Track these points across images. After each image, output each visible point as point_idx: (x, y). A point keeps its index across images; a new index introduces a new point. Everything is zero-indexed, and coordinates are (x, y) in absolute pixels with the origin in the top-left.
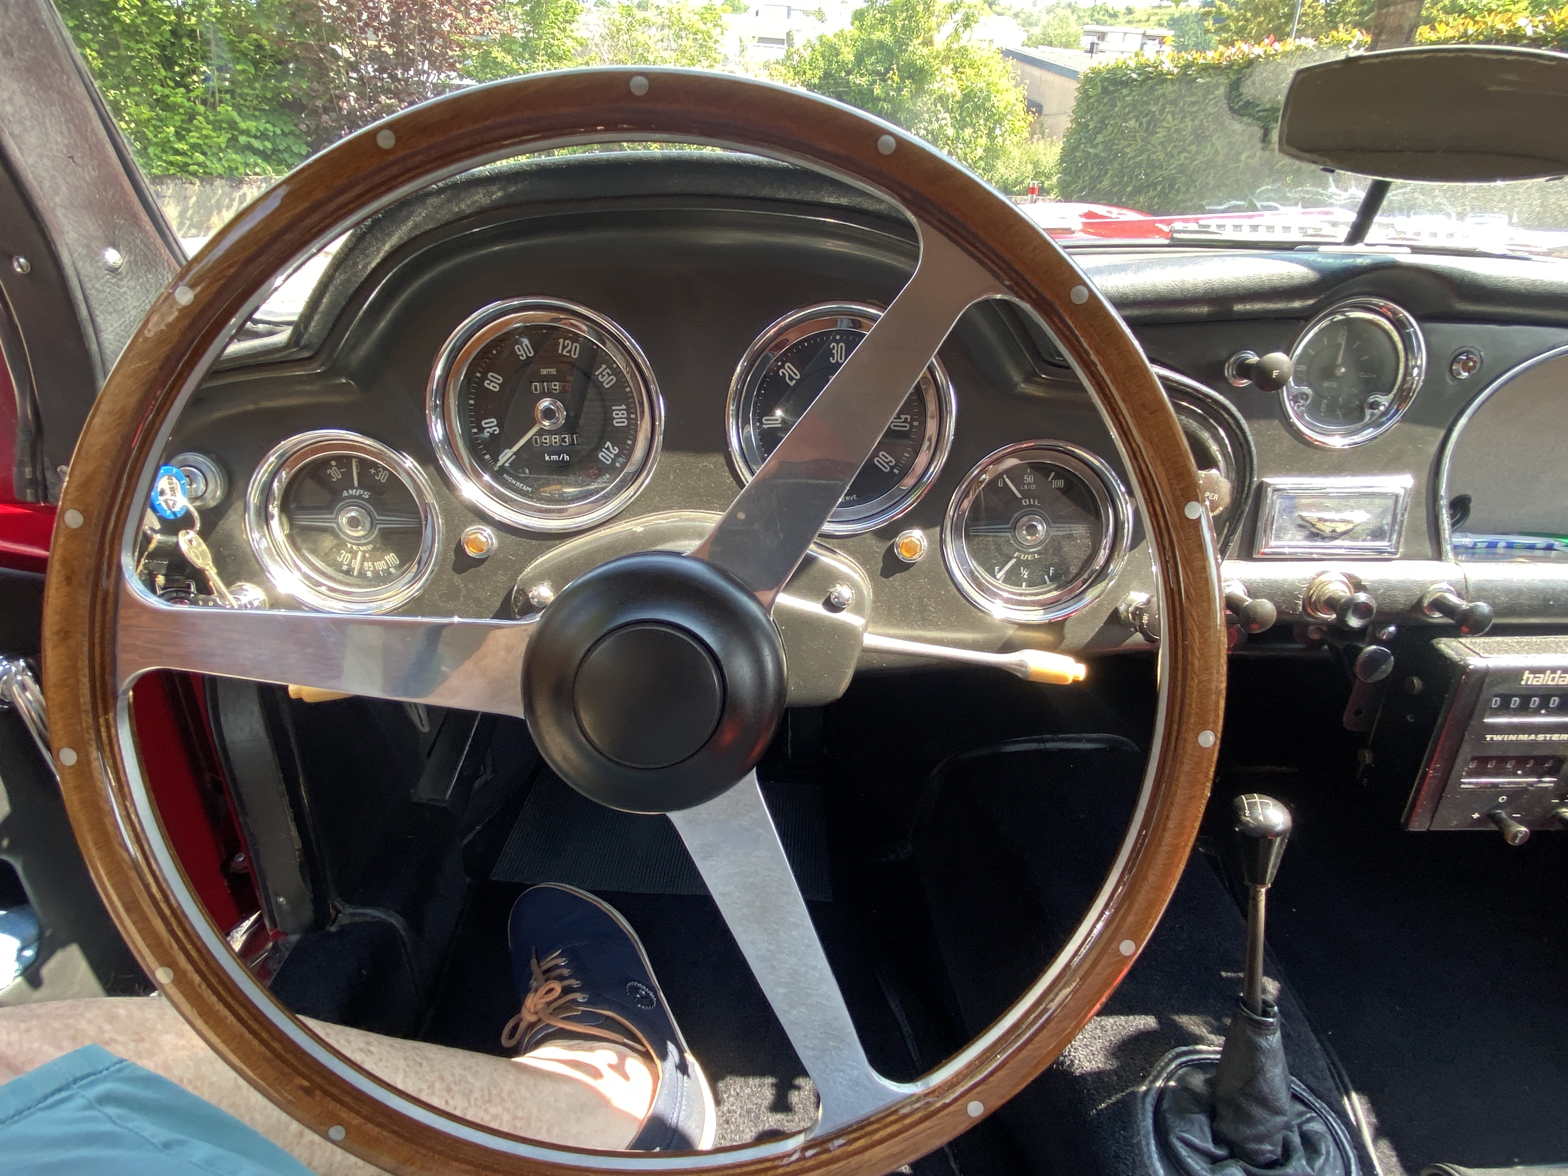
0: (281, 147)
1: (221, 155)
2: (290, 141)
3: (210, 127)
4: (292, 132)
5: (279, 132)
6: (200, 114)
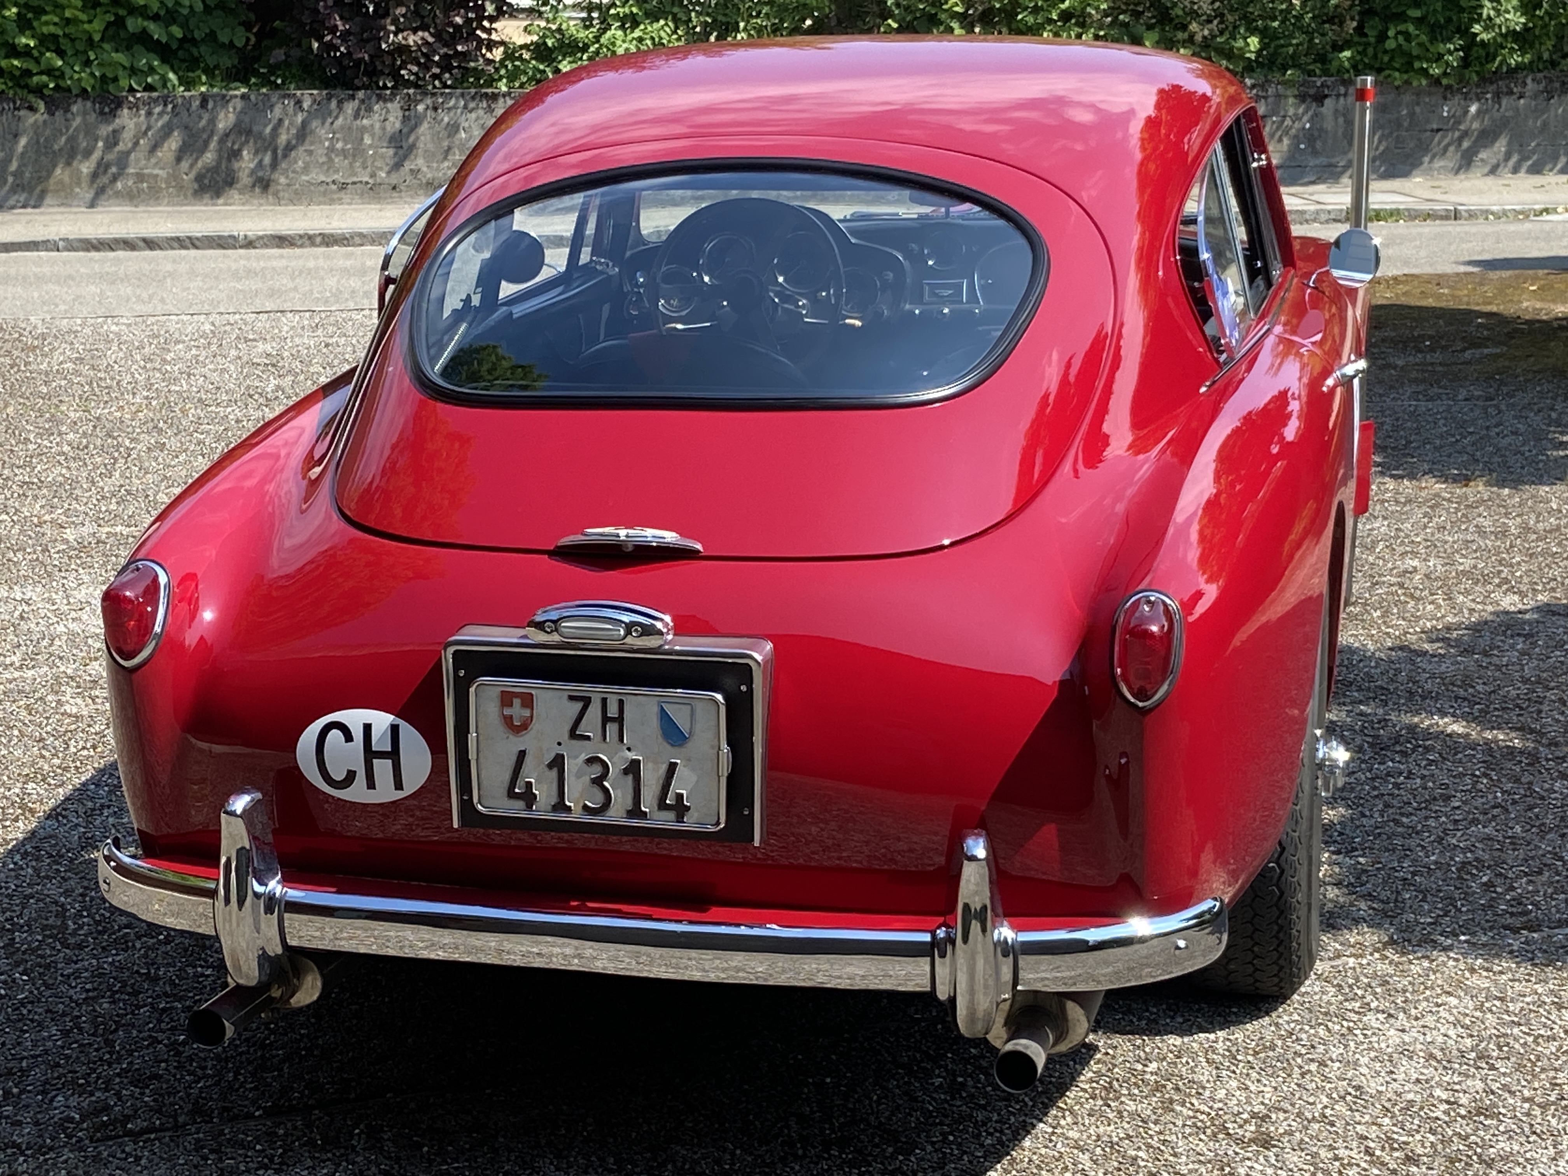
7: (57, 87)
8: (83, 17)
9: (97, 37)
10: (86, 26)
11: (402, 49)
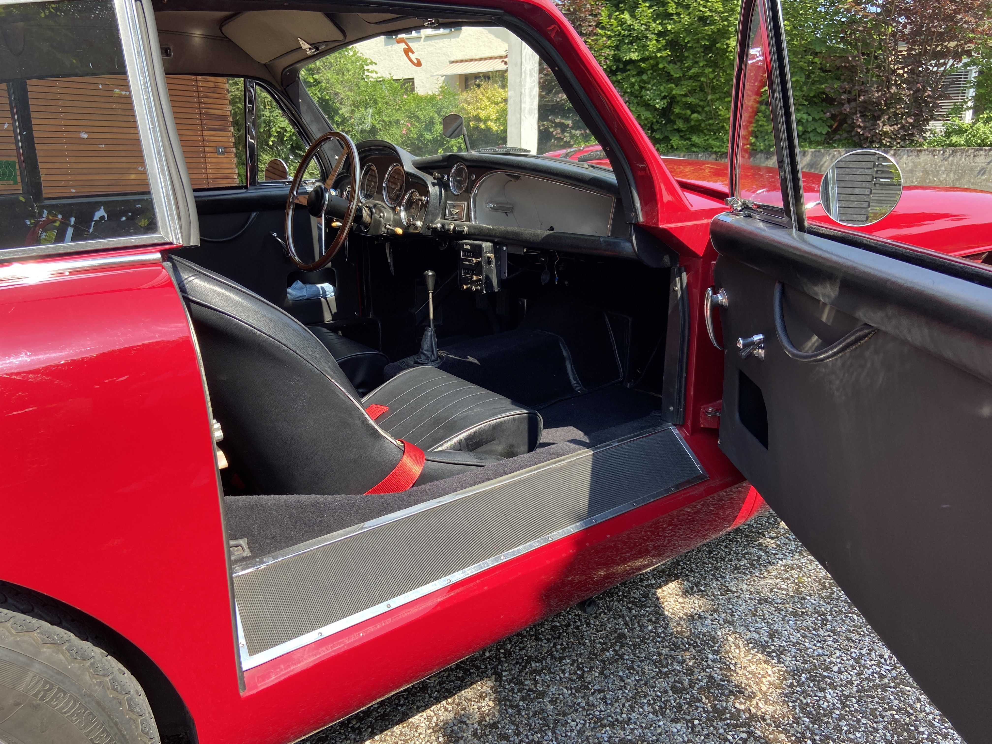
0: (809, 130)
1: (766, 137)
2: (816, 125)
3: (765, 119)
4: (820, 119)
5: (810, 118)
6: (760, 112)
7: (753, 149)
8: (766, 124)
9: (769, 131)
10: (766, 127)
11: (886, 133)
